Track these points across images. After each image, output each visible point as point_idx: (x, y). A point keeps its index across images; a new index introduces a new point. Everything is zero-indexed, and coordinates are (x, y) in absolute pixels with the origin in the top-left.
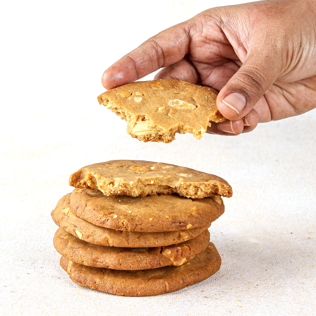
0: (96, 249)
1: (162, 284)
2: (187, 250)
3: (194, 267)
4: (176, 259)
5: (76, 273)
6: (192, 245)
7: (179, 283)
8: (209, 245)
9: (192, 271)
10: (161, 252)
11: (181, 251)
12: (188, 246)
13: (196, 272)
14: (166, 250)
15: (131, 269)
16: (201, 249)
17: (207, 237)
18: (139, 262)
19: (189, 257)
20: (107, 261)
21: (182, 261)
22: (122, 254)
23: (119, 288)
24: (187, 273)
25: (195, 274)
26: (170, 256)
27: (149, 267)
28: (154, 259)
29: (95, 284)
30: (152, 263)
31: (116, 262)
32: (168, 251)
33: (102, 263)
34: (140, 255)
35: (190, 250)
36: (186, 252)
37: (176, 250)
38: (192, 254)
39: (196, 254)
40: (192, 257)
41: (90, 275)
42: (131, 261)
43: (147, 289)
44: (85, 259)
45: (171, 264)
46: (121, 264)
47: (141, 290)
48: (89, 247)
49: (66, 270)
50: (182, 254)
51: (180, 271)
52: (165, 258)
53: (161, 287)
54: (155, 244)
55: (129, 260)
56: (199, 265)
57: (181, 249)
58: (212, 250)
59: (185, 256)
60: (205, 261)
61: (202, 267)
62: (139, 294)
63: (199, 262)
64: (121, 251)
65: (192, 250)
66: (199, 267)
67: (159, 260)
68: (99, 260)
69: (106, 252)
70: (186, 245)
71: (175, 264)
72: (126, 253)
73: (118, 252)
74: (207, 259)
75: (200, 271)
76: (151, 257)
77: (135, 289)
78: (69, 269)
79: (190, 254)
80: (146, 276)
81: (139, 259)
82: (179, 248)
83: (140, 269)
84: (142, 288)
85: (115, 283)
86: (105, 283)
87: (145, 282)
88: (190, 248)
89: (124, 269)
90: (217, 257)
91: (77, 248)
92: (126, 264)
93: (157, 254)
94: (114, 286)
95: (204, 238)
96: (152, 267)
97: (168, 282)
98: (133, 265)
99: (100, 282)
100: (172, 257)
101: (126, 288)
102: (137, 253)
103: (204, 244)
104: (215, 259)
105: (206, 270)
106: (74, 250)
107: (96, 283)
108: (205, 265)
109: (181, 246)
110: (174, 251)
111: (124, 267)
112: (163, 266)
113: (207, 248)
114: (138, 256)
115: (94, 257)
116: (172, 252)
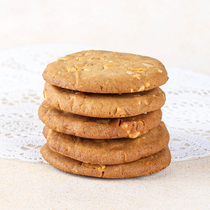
0: (68, 118)
1: (121, 155)
2: (141, 125)
3: (148, 141)
4: (132, 132)
5: (53, 140)
6: (146, 121)
7: (135, 154)
8: (160, 123)
9: (146, 144)
10: (120, 125)
11: (136, 125)
12: (142, 121)
13: (150, 146)
14: (124, 123)
15: (93, 138)
16: (153, 126)
17: (160, 116)
18: (100, 131)
19: (143, 131)
20: (75, 128)
21: (136, 134)
22: (87, 124)
23: (86, 157)
24: (143, 146)
25: (149, 148)
26: (126, 129)
27: (108, 137)
28: (113, 130)
29: (67, 152)
30: (110, 134)
31: (81, 130)
32: (126, 124)
33: (71, 130)
34: (102, 125)
35: (144, 125)
36: (140, 127)
37: (132, 124)
38: (145, 129)
39: (148, 129)
40: (145, 132)
41: (64, 143)
42: (93, 130)
43: (109, 159)
44: (57, 126)
45: (127, 136)
46: (85, 133)
47: (103, 159)
48: (62, 115)
49: (46, 138)
50: (137, 128)
51: (137, 144)
52: (123, 130)
53: (121, 157)
54: (92, 114)
55: (92, 129)
56: (152, 140)
57: (137, 123)
58: (163, 127)
59: (139, 130)
60: (157, 137)
61: (155, 141)
62: (102, 162)
63: (152, 137)
64: (86, 121)
65: (145, 126)
66: (152, 141)
67: (117, 132)
68: (68, 128)
69: (74, 121)
70: (141, 121)
71: (130, 136)
72: (90, 123)
73: (84, 122)
74: (159, 134)
75: (153, 145)
76: (110, 128)
77: (99, 158)
78: (48, 137)
79: (144, 129)
80: (109, 147)
81: (100, 129)
82: (135, 122)
83: (100, 138)
84: (104, 158)
85: (83, 152)
86: (75, 151)
87: (107, 152)
88: (144, 123)
89: (88, 137)
90: (167, 134)
91: (53, 116)
92: (89, 133)
93: (115, 126)
94: (82, 154)
95: (157, 116)
96: (111, 137)
97: (126, 154)
98: (95, 134)
99: (71, 150)
100: (128, 129)
101: (91, 156)
102: (100, 123)
103: (156, 121)
104: (165, 135)
105: (158, 144)
106: (50, 117)
107: (67, 150)
108: (157, 140)
109: (137, 121)
110: (130, 125)
111: (87, 136)
112: (120, 137)
113: (159, 126)
114: (100, 126)
115: (64, 124)
116: (128, 126)
